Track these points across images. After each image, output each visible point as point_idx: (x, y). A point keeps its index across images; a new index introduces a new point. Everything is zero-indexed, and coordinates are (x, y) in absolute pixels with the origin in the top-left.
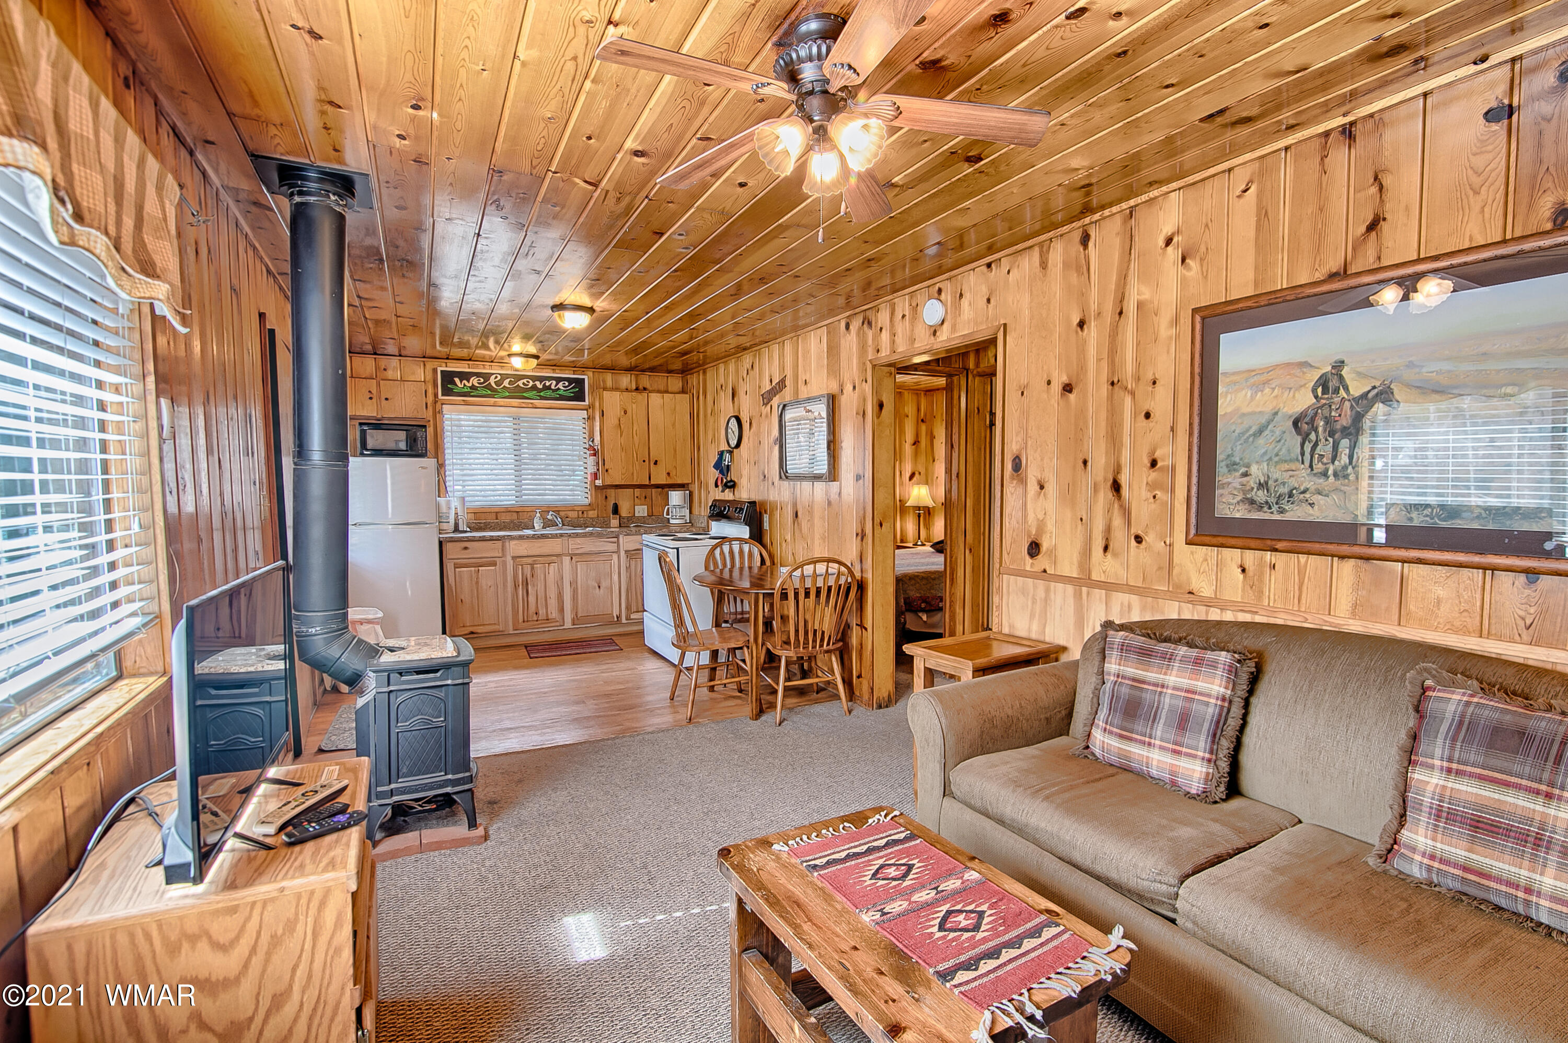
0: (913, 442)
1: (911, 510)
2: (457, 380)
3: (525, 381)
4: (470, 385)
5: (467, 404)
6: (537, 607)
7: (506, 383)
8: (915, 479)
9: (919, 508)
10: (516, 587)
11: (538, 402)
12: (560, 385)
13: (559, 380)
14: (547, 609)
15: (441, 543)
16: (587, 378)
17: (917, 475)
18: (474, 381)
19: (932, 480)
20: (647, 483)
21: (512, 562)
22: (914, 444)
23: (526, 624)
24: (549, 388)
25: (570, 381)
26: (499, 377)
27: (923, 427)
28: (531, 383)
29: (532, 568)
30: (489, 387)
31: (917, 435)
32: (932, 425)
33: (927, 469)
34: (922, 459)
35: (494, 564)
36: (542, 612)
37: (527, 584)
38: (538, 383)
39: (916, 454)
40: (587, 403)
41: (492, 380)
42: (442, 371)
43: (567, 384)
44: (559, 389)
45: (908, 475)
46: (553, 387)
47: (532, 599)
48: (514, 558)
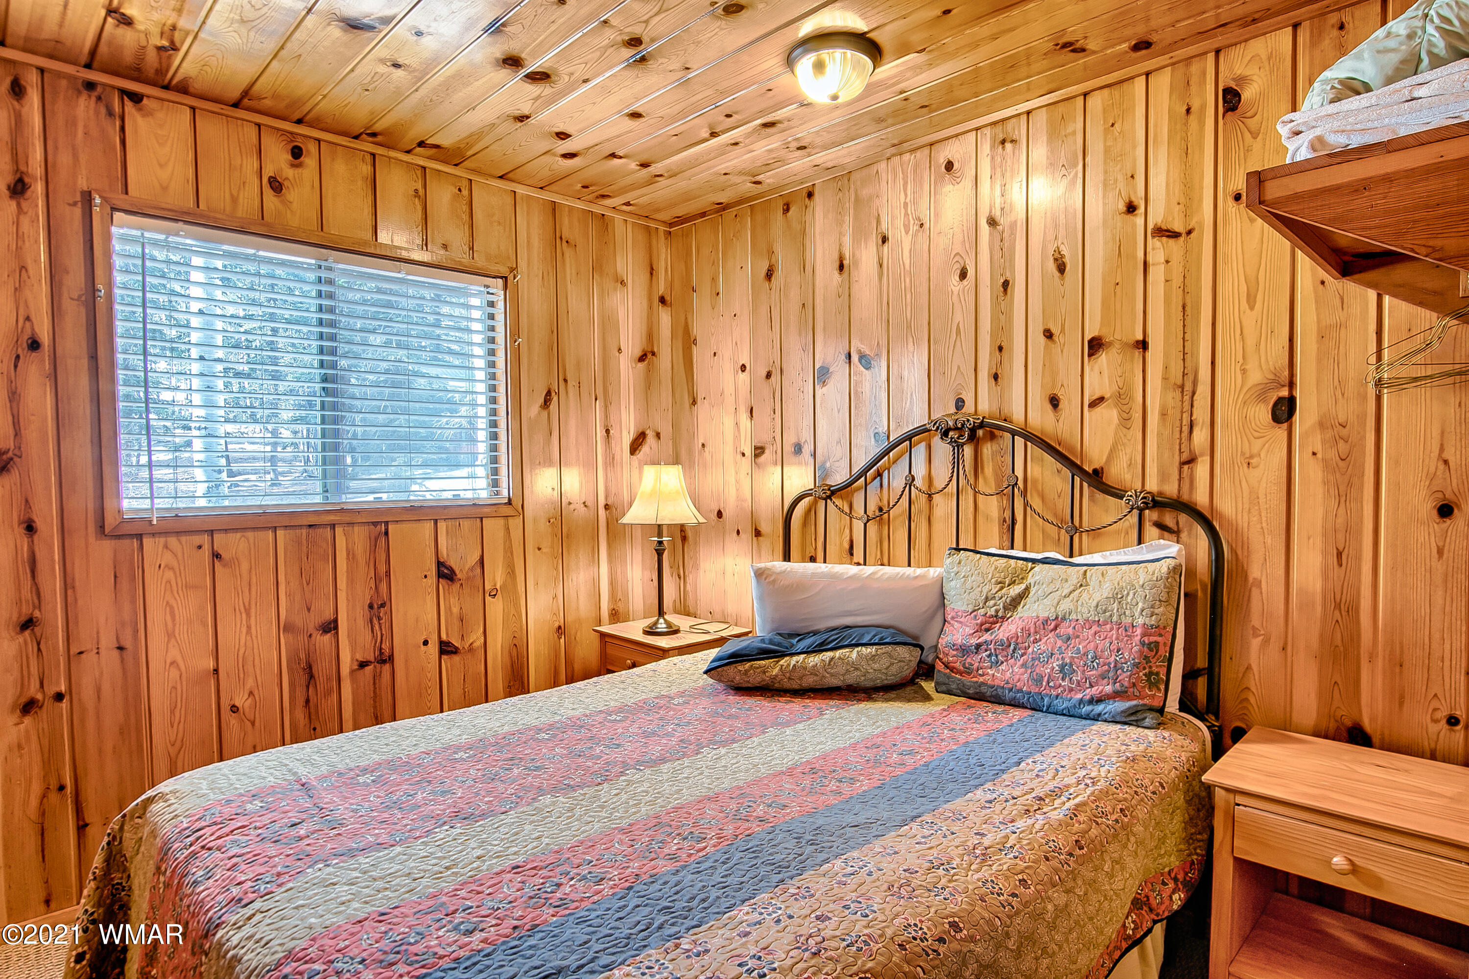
0: (638, 353)
1: (638, 533)
8: (645, 449)
9: (659, 529)
17: (651, 439)
19: (690, 452)
22: (642, 359)
27: (665, 317)
31: (651, 336)
32: (688, 310)
33: (675, 426)
34: (665, 396)
39: (648, 384)
45: (627, 439)
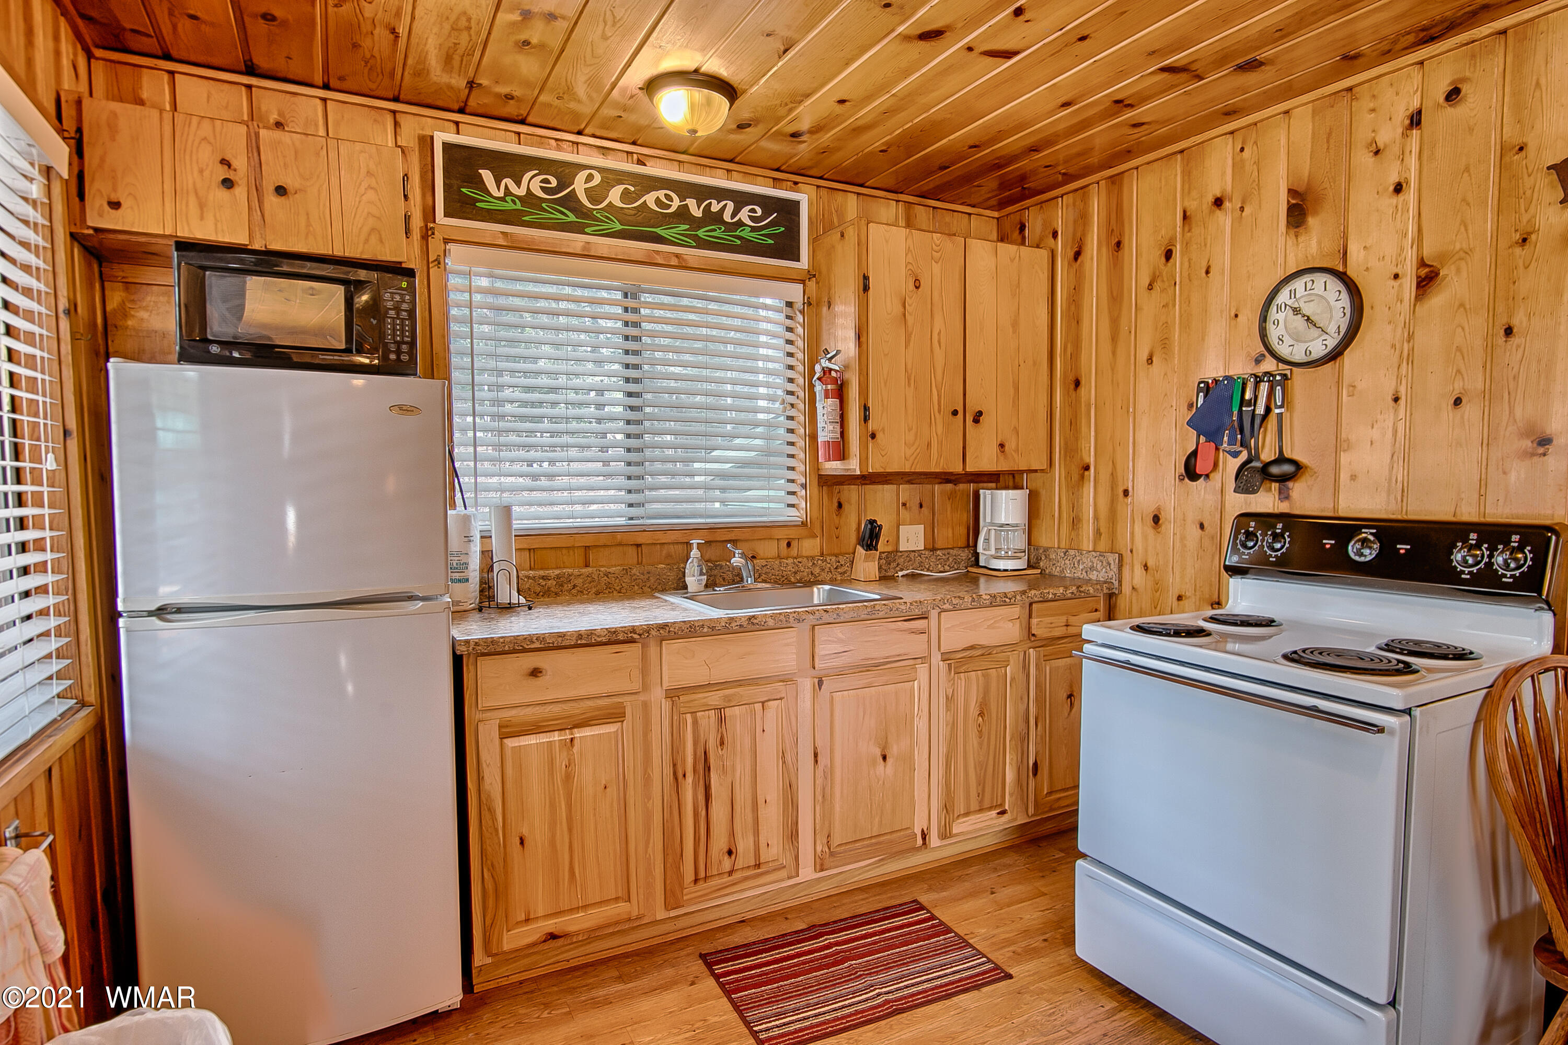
2: (487, 176)
3: (661, 194)
4: (522, 192)
5: (514, 245)
6: (732, 834)
7: (615, 196)
10: (677, 778)
11: (693, 254)
12: (744, 215)
13: (741, 200)
14: (756, 833)
15: (458, 662)
16: (803, 198)
18: (533, 183)
20: (958, 469)
21: (666, 705)
23: (701, 885)
24: (717, 218)
25: (768, 204)
26: (598, 178)
28: (676, 203)
29: (721, 720)
30: (570, 202)
35: (615, 715)
36: (744, 845)
37: (707, 768)
38: (691, 203)
40: (804, 263)
41: (579, 185)
42: (447, 147)
43: (759, 212)
44: (740, 224)
46: (727, 217)
47: (719, 810)
48: (673, 694)
